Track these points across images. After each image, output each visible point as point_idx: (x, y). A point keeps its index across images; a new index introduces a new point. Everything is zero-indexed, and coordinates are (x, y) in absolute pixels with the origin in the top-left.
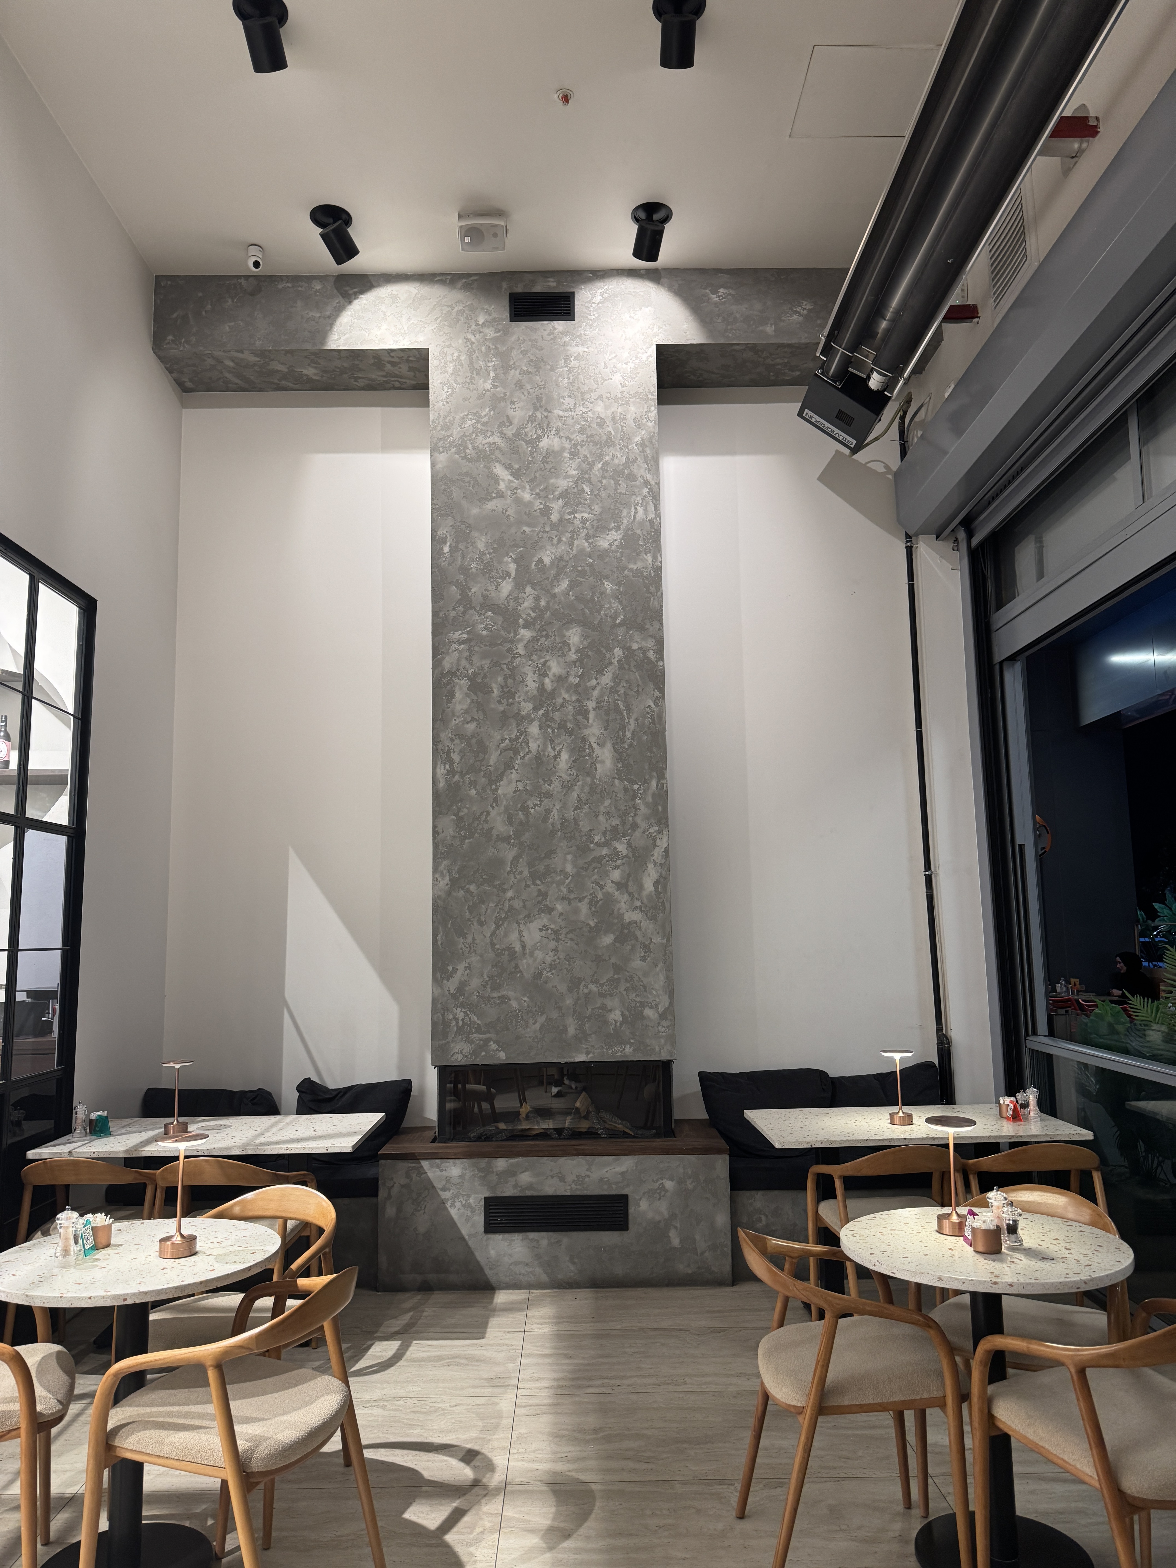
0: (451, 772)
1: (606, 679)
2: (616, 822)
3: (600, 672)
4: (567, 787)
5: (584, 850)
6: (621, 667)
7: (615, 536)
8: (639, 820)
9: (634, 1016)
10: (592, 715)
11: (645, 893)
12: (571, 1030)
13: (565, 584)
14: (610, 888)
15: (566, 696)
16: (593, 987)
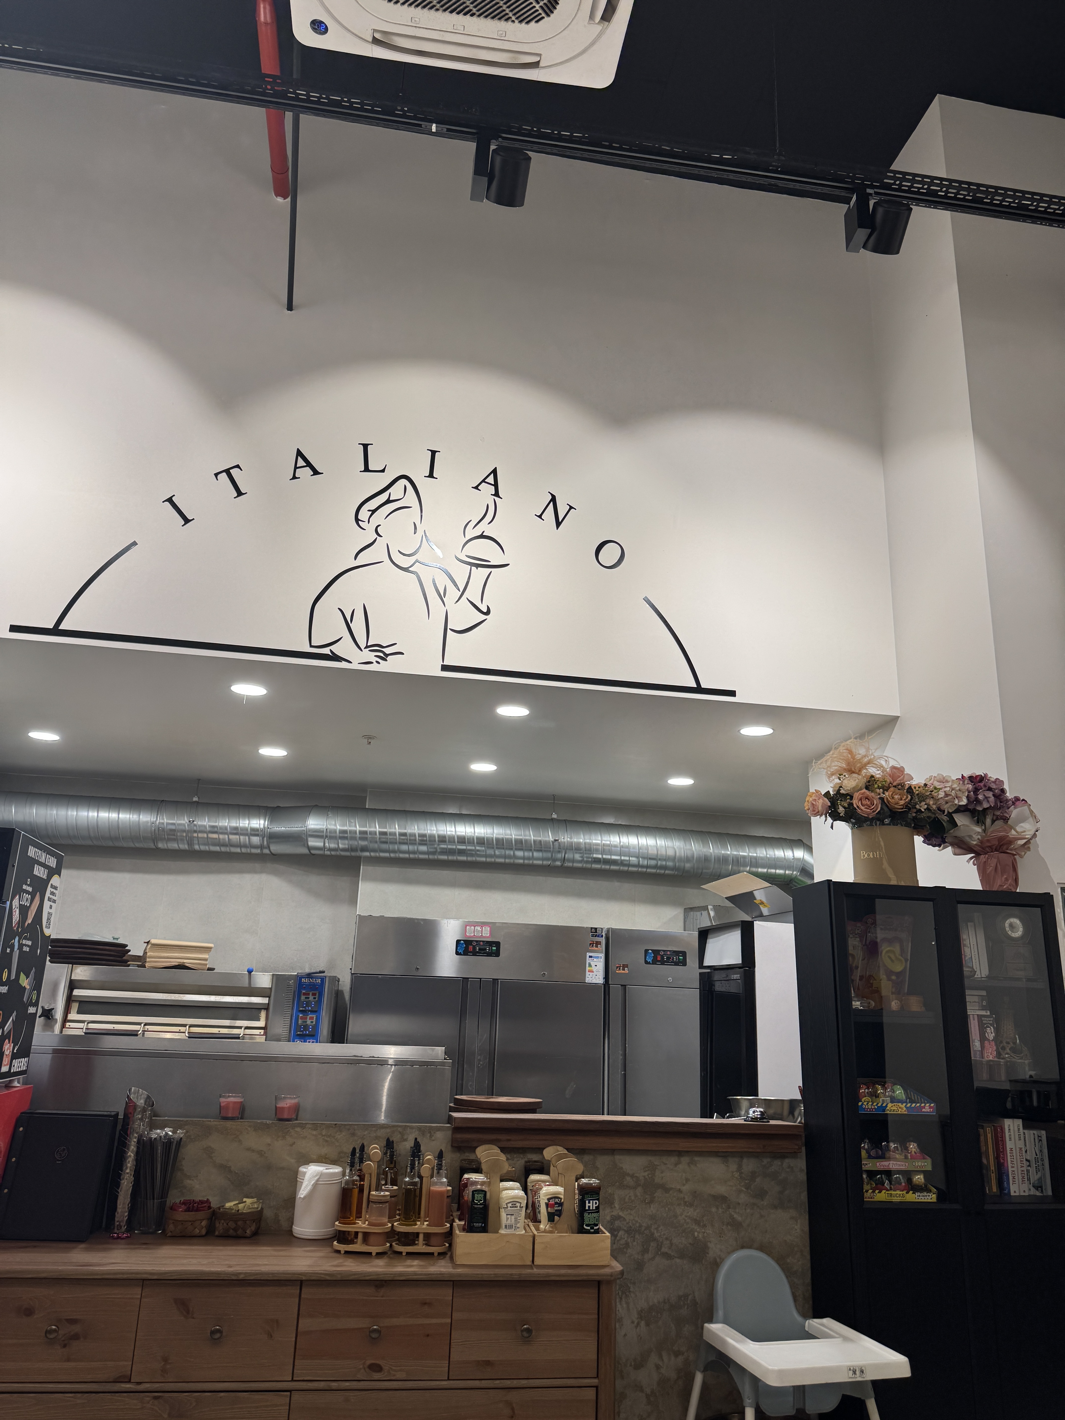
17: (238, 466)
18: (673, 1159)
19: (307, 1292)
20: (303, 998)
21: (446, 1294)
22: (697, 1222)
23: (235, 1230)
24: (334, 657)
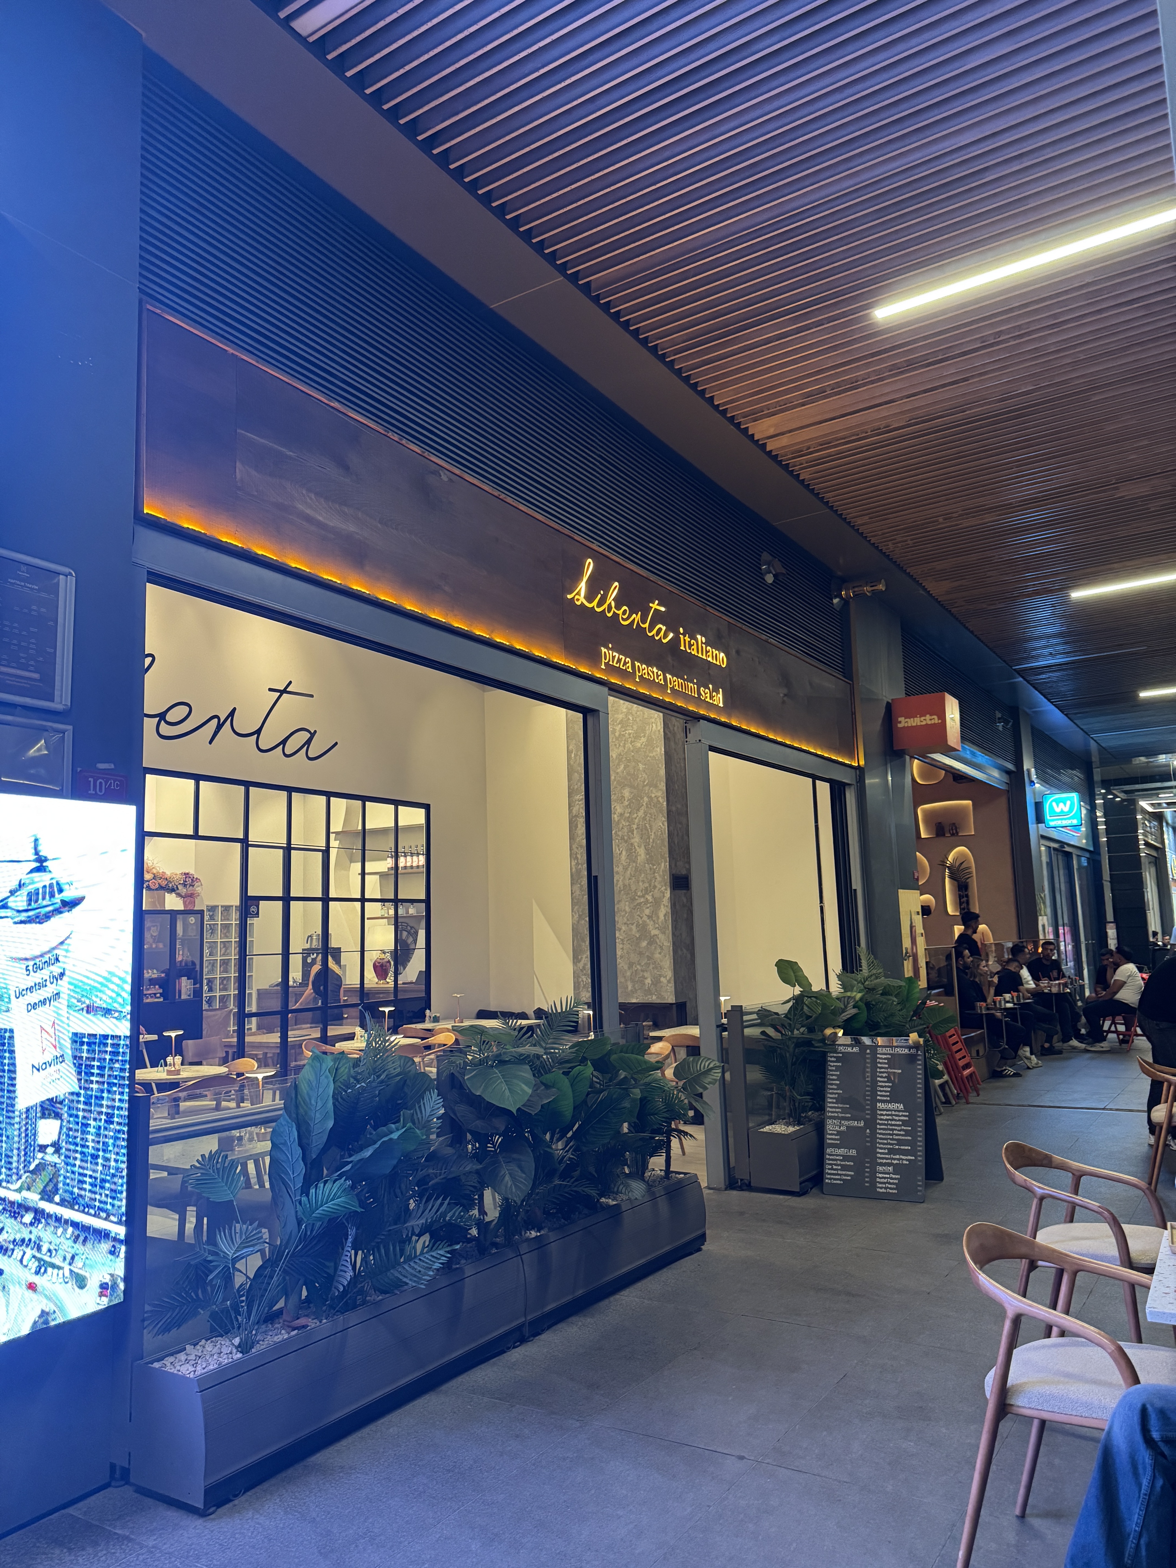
0: (577, 864)
1: (641, 813)
2: (647, 885)
3: (638, 810)
4: (625, 869)
5: (633, 899)
6: (647, 807)
7: (643, 740)
8: (656, 884)
9: (656, 982)
10: (635, 832)
11: (660, 920)
12: (630, 988)
13: (622, 767)
14: (645, 918)
15: (624, 823)
16: (638, 967)
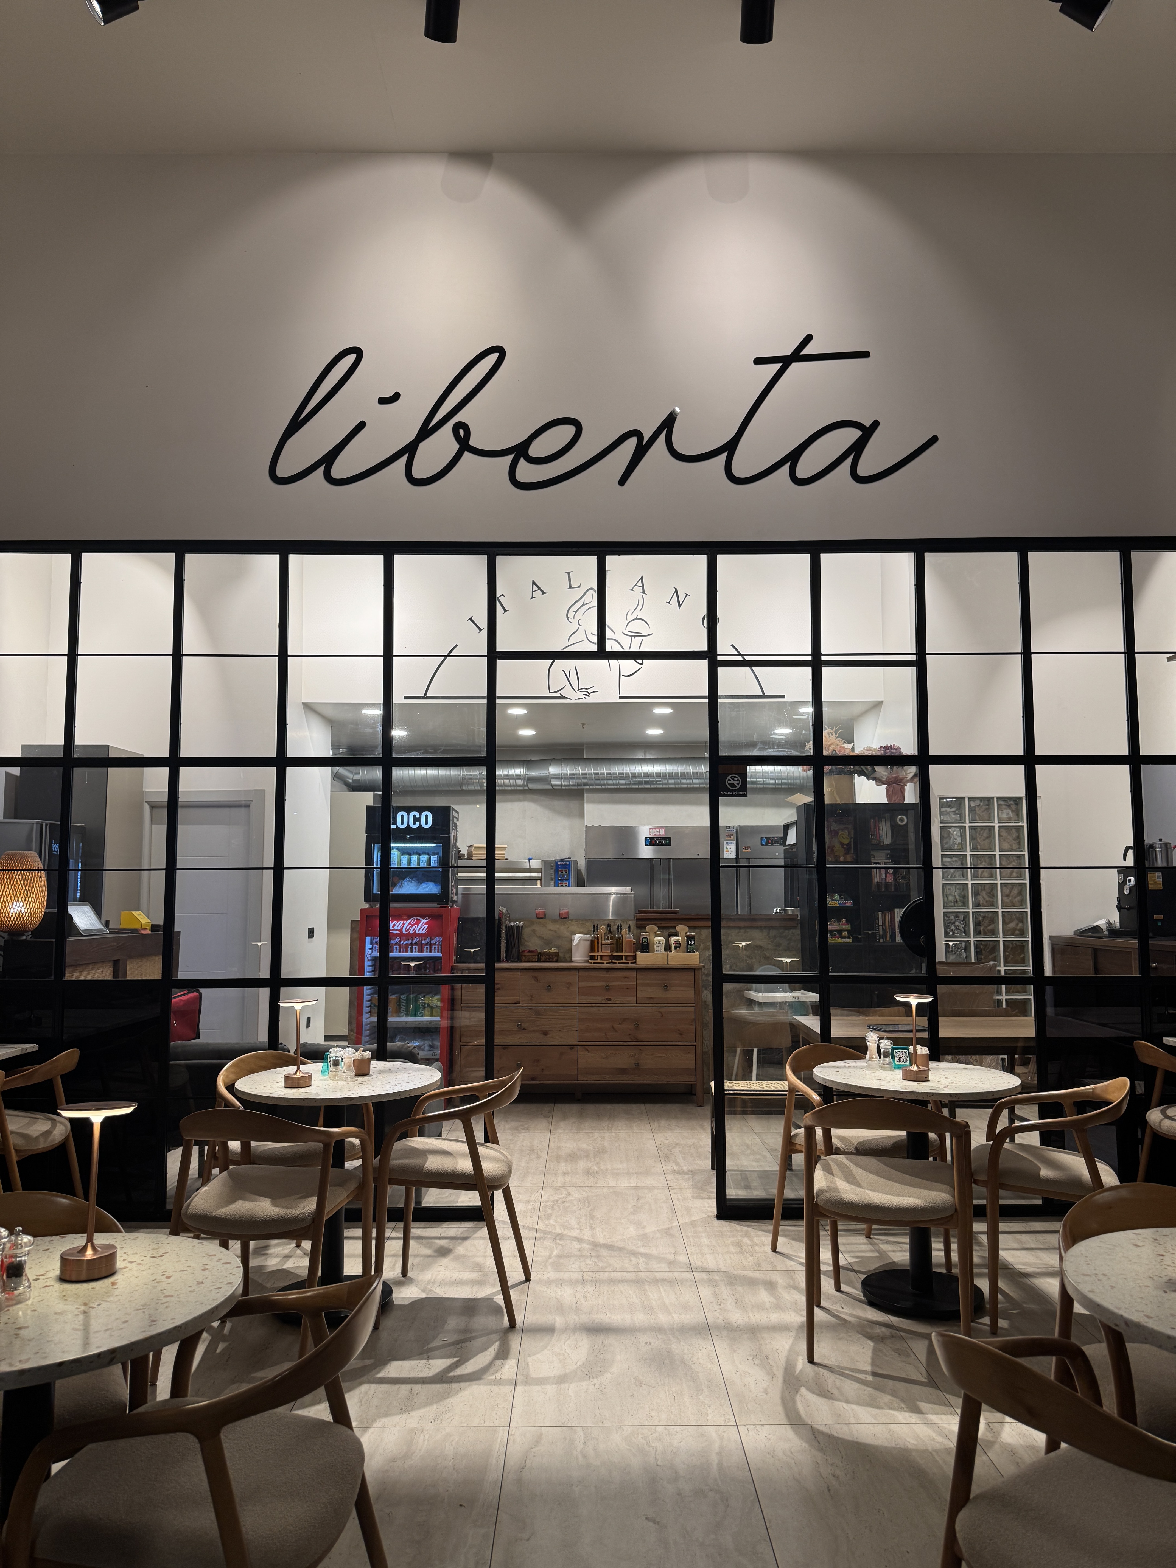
17: (503, 595)
18: (737, 931)
19: (581, 974)
20: (560, 873)
21: (634, 974)
22: (749, 957)
23: (549, 959)
24: (563, 697)
